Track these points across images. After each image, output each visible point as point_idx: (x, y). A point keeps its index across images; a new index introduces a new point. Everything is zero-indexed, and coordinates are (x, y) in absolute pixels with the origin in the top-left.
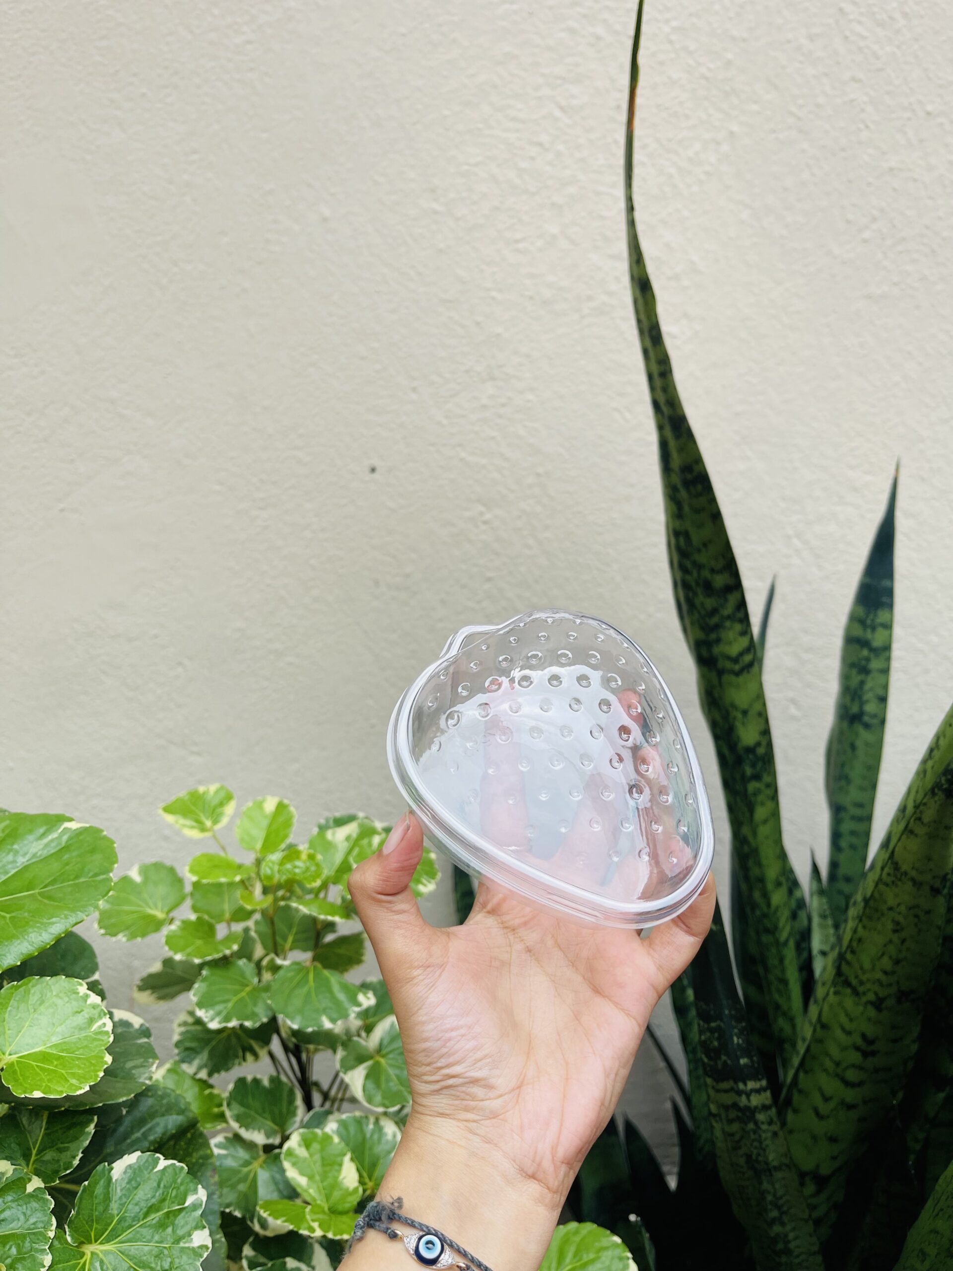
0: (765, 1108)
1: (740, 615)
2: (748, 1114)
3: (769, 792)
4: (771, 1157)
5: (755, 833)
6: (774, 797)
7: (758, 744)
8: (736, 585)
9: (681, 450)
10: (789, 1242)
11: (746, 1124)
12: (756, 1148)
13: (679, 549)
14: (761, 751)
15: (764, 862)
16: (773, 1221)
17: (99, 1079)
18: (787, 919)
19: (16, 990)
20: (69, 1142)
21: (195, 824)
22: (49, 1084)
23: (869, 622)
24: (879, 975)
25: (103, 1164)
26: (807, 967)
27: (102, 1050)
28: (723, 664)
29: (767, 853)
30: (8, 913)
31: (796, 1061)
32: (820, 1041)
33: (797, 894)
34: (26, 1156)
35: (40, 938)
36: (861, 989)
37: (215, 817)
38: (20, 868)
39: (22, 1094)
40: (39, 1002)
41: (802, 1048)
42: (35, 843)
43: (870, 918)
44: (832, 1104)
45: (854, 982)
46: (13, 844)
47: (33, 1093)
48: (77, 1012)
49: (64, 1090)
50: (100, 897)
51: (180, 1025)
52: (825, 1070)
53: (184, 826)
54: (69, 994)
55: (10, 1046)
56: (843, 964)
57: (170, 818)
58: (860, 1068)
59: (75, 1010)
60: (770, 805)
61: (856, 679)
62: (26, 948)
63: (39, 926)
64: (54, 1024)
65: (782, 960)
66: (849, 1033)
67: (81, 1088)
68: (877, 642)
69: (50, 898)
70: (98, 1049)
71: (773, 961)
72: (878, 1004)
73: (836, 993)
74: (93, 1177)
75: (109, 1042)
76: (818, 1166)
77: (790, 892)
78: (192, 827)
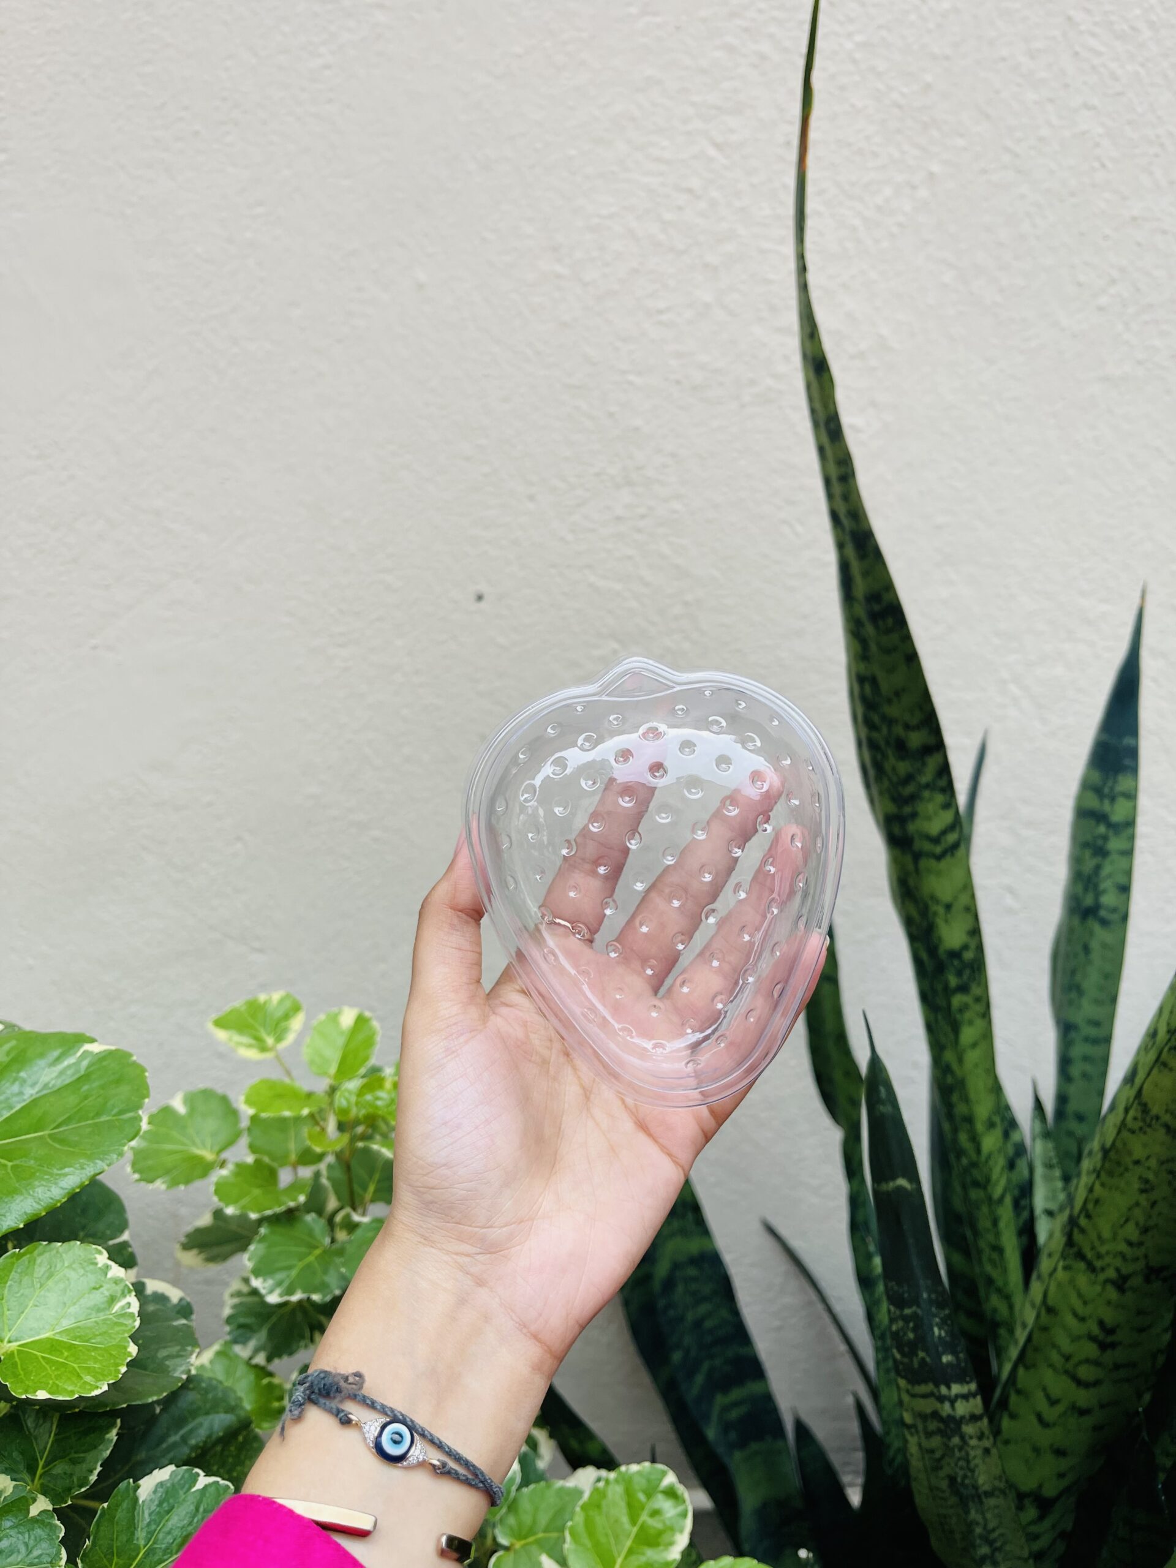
0: (974, 1418)
1: (942, 783)
2: (952, 1426)
3: (979, 1008)
4: (981, 1480)
5: (960, 1060)
6: (986, 1014)
7: (965, 947)
8: (938, 745)
9: (866, 574)
11: (949, 1438)
12: (962, 1468)
13: (864, 699)
14: (968, 955)
15: (972, 1096)
16: (983, 1559)
17: (120, 1376)
18: (1003, 1169)
19: (18, 1259)
20: (84, 1452)
21: (252, 1041)
22: (57, 1382)
23: (1106, 790)
24: (1123, 1247)
25: (126, 1481)
26: (1028, 1231)
27: (125, 1338)
28: (919, 845)
29: (977, 1086)
30: (9, 1161)
31: (1014, 1353)
32: (1045, 1329)
33: (1015, 1137)
34: (32, 1469)
35: (49, 1194)
36: (1098, 1264)
37: (278, 1034)
38: (27, 1102)
39: (22, 1394)
40: (47, 1274)
41: (1021, 1336)
42: (47, 1069)
43: (1111, 1174)
44: (1060, 1408)
45: (1089, 1255)
46: (18, 1072)
47: (37, 1393)
48: (95, 1289)
49: (76, 1389)
50: (126, 1141)
51: (232, 1296)
52: (1051, 1366)
53: (240, 1044)
54: (85, 1264)
55: (10, 1330)
56: (1076, 1231)
57: (222, 1035)
58: (1097, 1363)
59: (92, 1285)
60: (979, 1023)
61: (1090, 864)
62: (31, 1206)
63: (47, 1179)
64: (65, 1304)
65: (995, 1222)
66: (1082, 1319)
67: (97, 1387)
68: (1117, 817)
69: (62, 1142)
70: (121, 1336)
71: (984, 1223)
72: (1120, 1283)
73: (1066, 1268)
74: (114, 1497)
75: (134, 1327)
76: (1040, 1486)
77: (1006, 1135)
78: (250, 1046)
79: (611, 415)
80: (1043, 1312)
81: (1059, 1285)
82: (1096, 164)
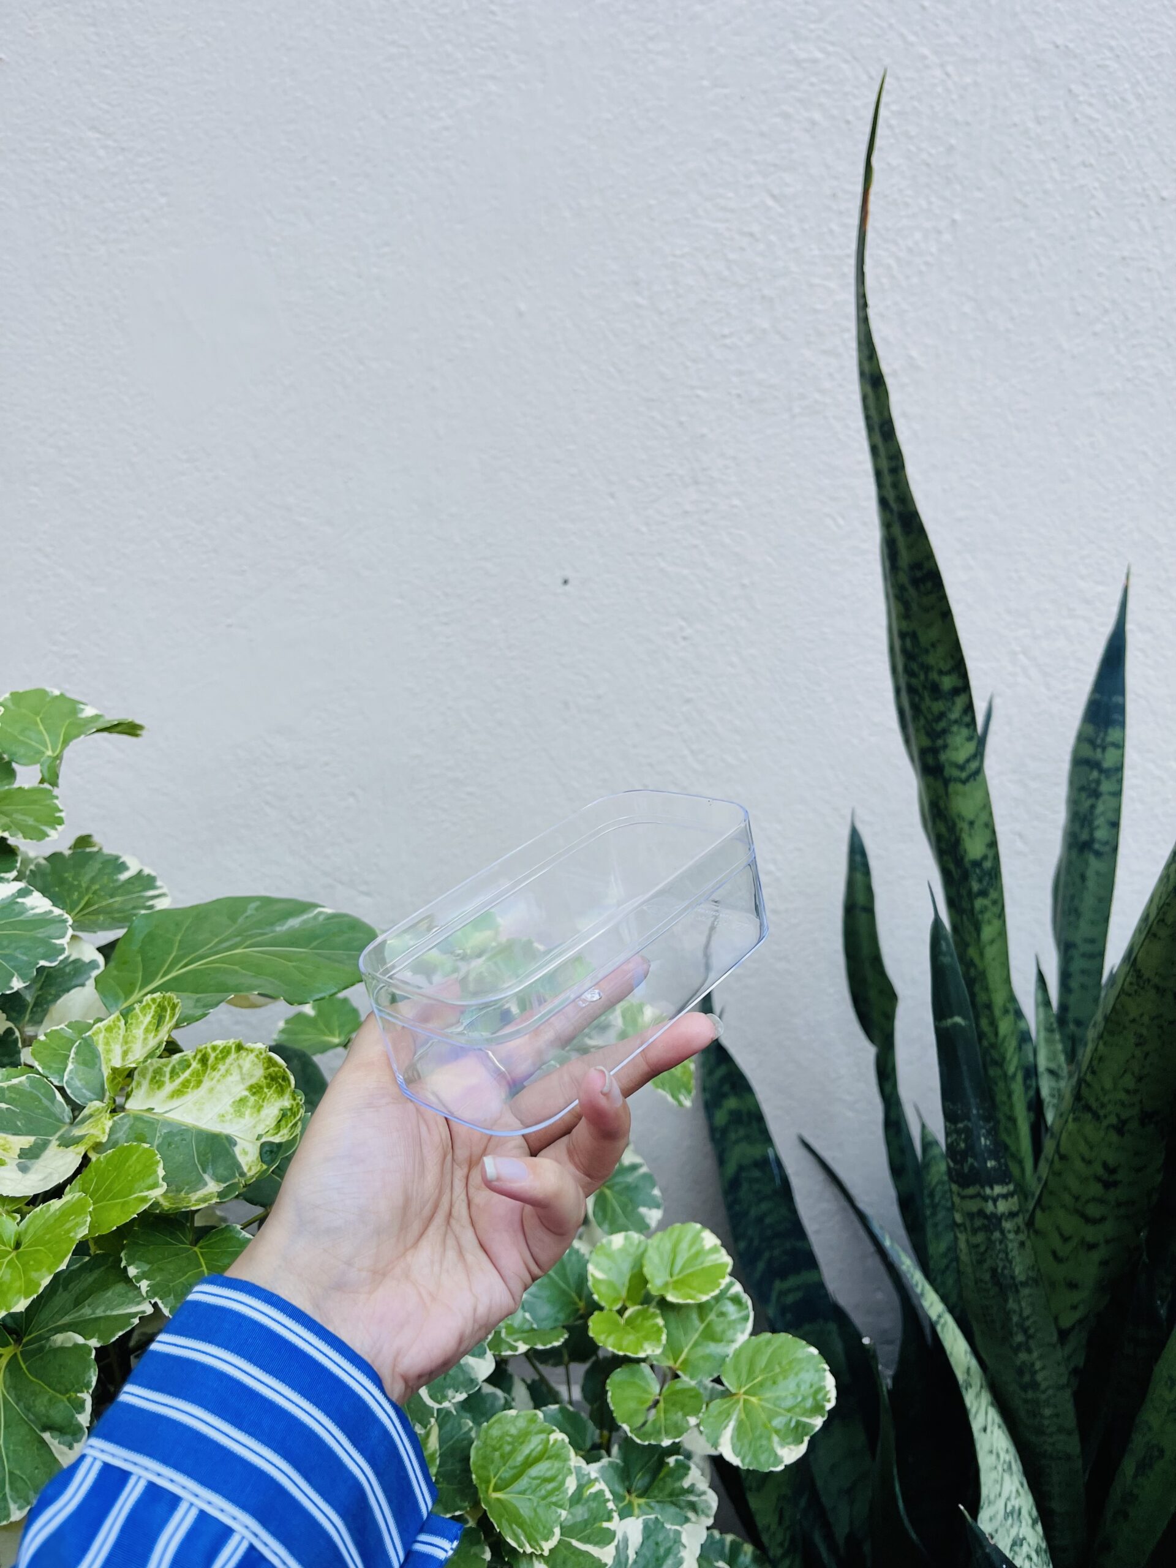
0: (1012, 1215)
2: (993, 1222)
3: (996, 910)
4: (1017, 1272)
5: (981, 955)
6: (1001, 916)
7: (985, 857)
8: (965, 688)
10: (1036, 1372)
11: (992, 1234)
12: (1001, 1259)
13: (904, 650)
14: (987, 865)
15: (991, 986)
16: (1020, 1345)
18: (1014, 1050)
23: (1099, 741)
24: (1121, 1095)
26: (1037, 1110)
28: (950, 772)
29: (994, 977)
32: (1059, 1174)
33: (1022, 1027)
36: (1102, 1112)
43: (1112, 1034)
44: (1071, 1245)
45: (1094, 1105)
52: (1064, 1206)
56: (1083, 1087)
58: (1101, 1201)
60: (996, 923)
65: (1009, 1096)
66: (1089, 1163)
68: (1108, 763)
72: (1120, 1128)
73: (1076, 1122)
77: (1015, 1022)
79: (681, 424)
80: (1056, 1157)
81: (1070, 1134)
82: (1092, 213)
